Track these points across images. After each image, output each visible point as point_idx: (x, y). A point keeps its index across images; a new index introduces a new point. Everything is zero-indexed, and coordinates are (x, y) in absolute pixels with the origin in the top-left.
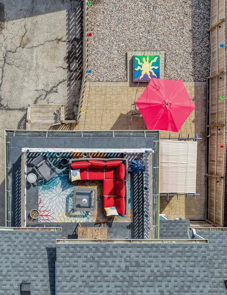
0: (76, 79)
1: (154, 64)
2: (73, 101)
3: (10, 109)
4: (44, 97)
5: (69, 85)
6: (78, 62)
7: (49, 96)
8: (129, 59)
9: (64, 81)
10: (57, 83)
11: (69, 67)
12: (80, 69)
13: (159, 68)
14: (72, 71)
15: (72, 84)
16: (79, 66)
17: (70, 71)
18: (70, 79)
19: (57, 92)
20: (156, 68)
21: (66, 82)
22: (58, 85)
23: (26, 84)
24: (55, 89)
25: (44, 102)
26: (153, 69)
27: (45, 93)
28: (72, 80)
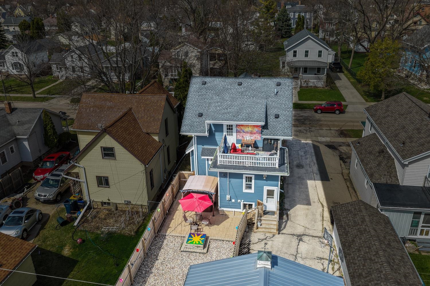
0: (245, 244)
1: (191, 240)
2: (248, 234)
3: (291, 235)
4: (268, 238)
5: (250, 241)
6: (242, 252)
9: (254, 244)
10: (258, 243)
11: (249, 250)
12: (241, 248)
13: (188, 238)
14: (247, 248)
15: (247, 241)
16: (242, 250)
17: (249, 248)
18: (249, 244)
19: (259, 239)
20: (190, 238)
21: (251, 243)
22: (258, 242)
25: (268, 235)
26: (192, 238)
27: (267, 239)
28: (247, 244)
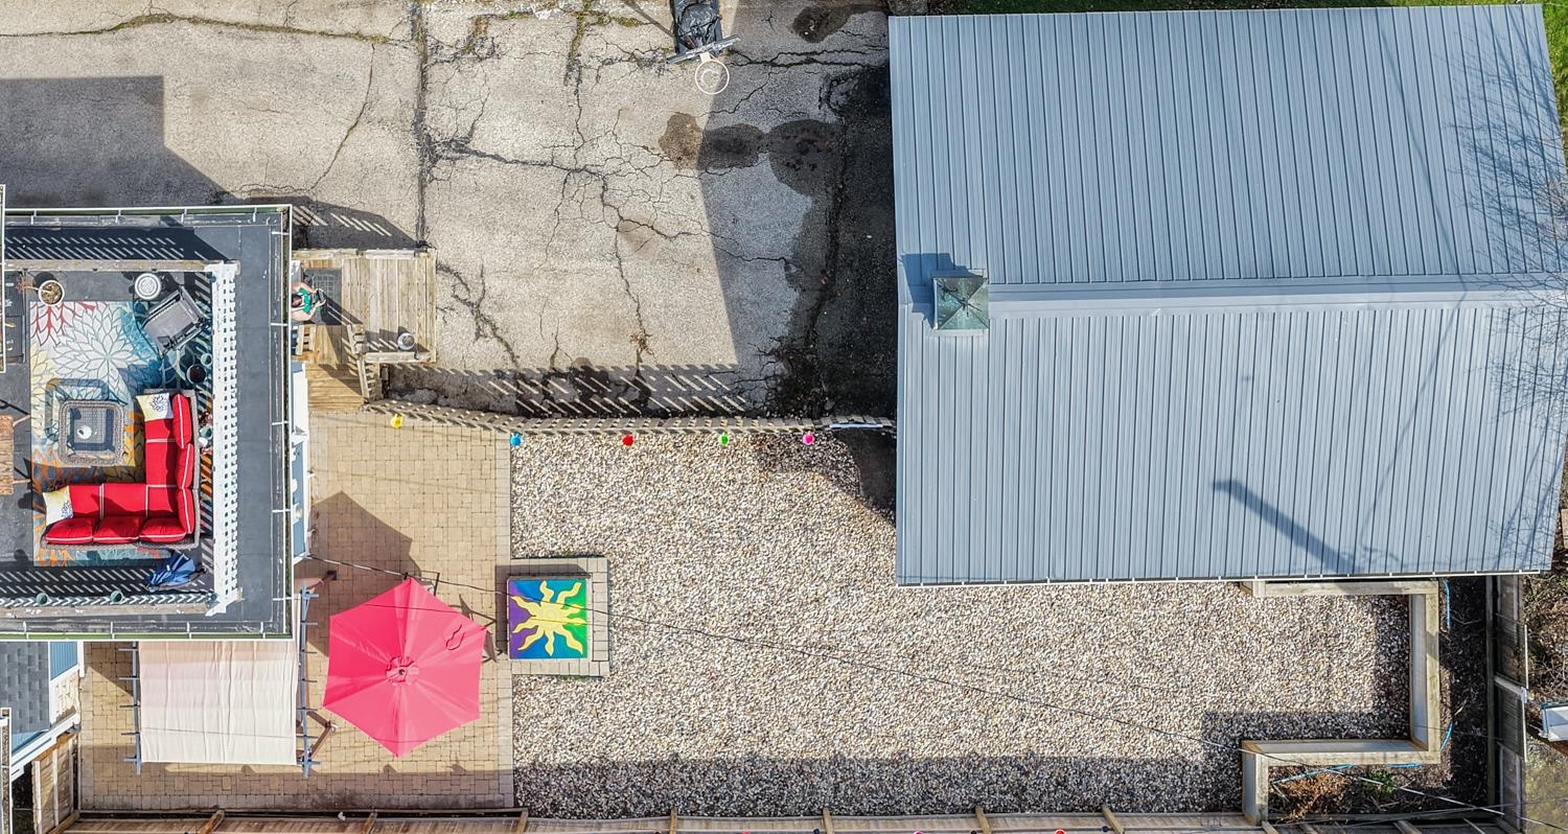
0: (519, 397)
1: (560, 640)
2: (451, 389)
3: (422, 187)
5: (500, 374)
6: (574, 403)
7: (466, 311)
8: (582, 563)
9: (514, 358)
11: (558, 374)
12: (552, 408)
13: (548, 656)
14: (545, 383)
15: (503, 386)
16: (562, 405)
17: (545, 379)
18: (519, 377)
19: (478, 336)
20: (549, 648)
21: (511, 366)
22: (501, 340)
23: (500, 238)
24: (488, 329)
25: (443, 296)
26: (545, 639)
27: (473, 300)
28: (518, 386)
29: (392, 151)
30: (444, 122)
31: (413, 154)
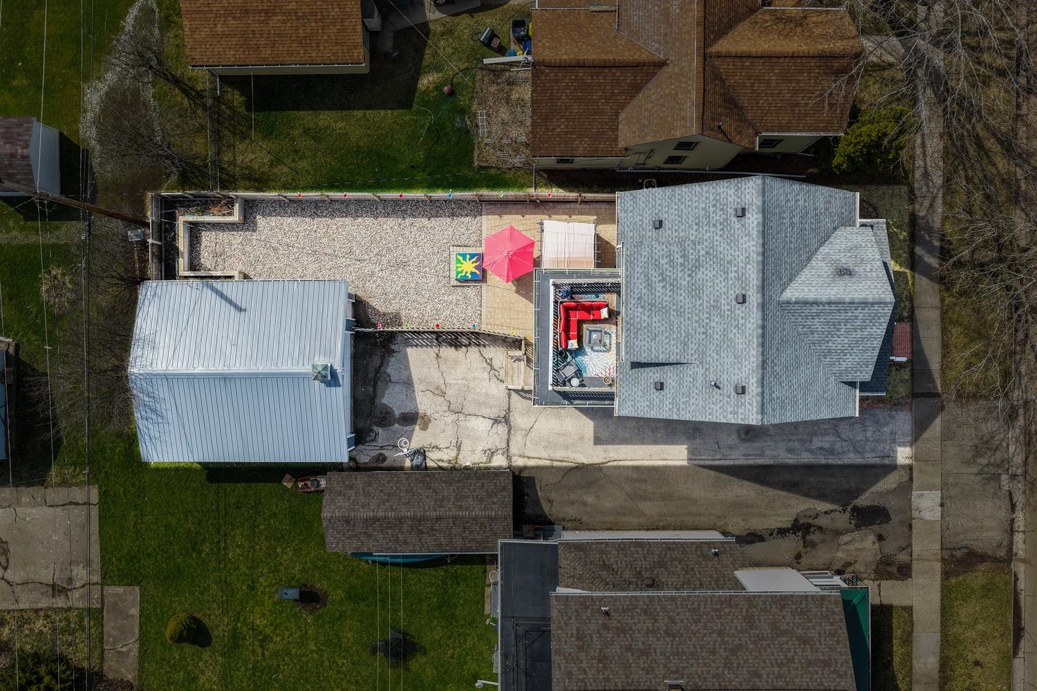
0: (478, 339)
2: (501, 342)
3: (509, 408)
4: (496, 373)
5: (484, 346)
6: (460, 336)
7: (495, 367)
8: (459, 284)
9: (480, 352)
10: (482, 358)
11: (465, 346)
12: (468, 335)
13: (469, 254)
14: (470, 343)
15: (483, 343)
16: (464, 336)
17: (470, 345)
18: (479, 345)
19: (492, 359)
21: (481, 349)
22: (484, 358)
23: (484, 391)
24: (488, 361)
25: (502, 372)
27: (493, 371)
28: (479, 343)
29: (519, 420)
30: (501, 429)
31: (512, 419)
